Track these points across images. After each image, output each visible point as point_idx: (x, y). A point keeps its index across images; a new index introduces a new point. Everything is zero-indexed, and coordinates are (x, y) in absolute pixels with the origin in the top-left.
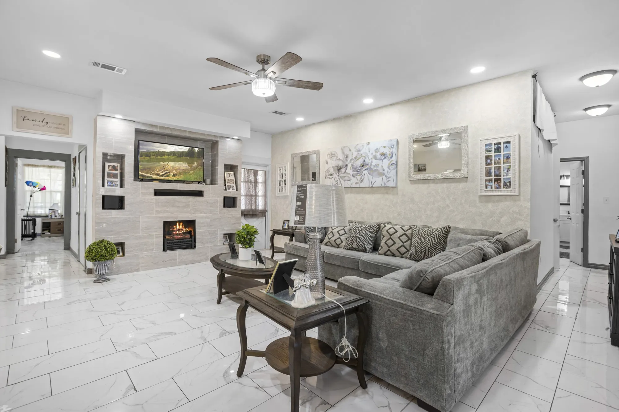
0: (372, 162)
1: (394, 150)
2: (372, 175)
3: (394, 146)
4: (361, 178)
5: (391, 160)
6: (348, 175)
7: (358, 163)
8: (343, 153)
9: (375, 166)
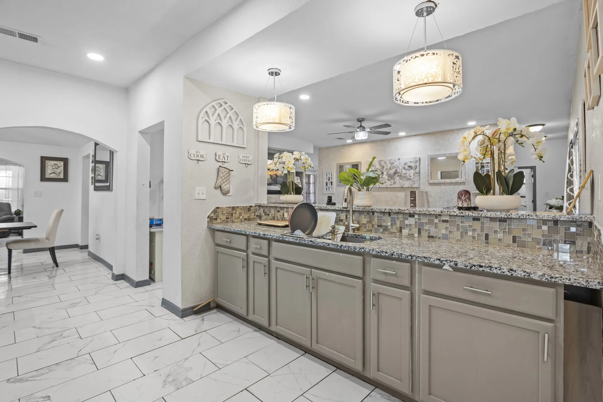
0: (402, 171)
1: (418, 164)
2: (402, 180)
3: (417, 161)
4: (394, 181)
5: (416, 170)
6: (384, 179)
7: (392, 172)
8: (380, 164)
9: (404, 174)
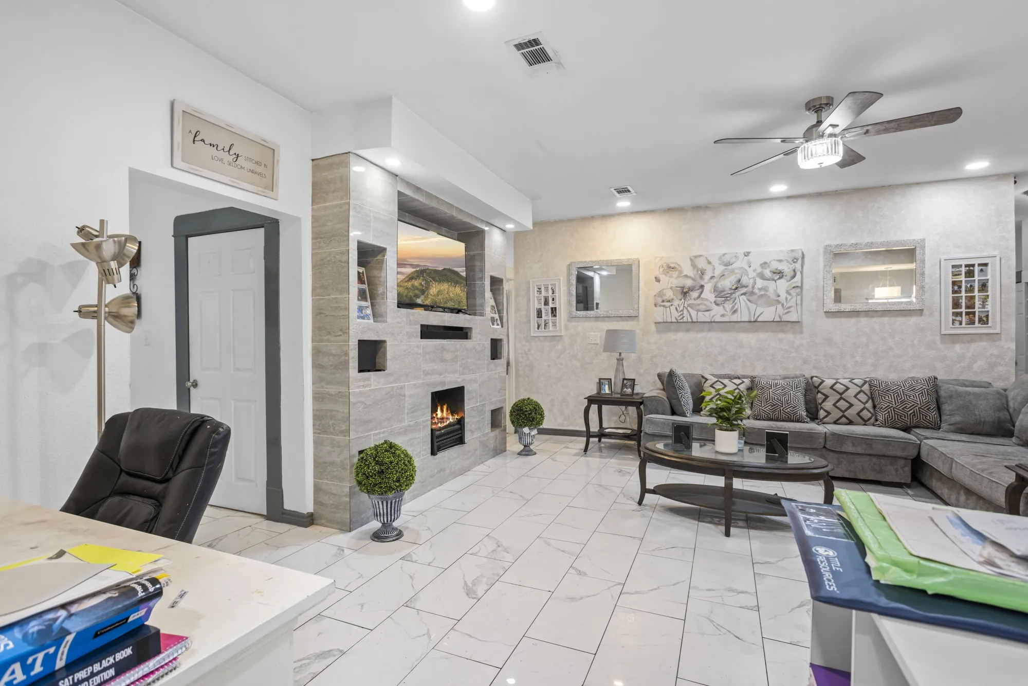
0: (755, 283)
1: (798, 266)
2: (756, 304)
3: (797, 259)
4: (733, 307)
5: (793, 280)
6: (705, 302)
7: (727, 283)
8: (694, 266)
9: (760, 289)
